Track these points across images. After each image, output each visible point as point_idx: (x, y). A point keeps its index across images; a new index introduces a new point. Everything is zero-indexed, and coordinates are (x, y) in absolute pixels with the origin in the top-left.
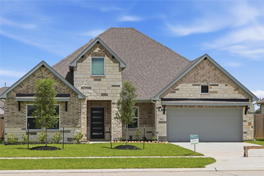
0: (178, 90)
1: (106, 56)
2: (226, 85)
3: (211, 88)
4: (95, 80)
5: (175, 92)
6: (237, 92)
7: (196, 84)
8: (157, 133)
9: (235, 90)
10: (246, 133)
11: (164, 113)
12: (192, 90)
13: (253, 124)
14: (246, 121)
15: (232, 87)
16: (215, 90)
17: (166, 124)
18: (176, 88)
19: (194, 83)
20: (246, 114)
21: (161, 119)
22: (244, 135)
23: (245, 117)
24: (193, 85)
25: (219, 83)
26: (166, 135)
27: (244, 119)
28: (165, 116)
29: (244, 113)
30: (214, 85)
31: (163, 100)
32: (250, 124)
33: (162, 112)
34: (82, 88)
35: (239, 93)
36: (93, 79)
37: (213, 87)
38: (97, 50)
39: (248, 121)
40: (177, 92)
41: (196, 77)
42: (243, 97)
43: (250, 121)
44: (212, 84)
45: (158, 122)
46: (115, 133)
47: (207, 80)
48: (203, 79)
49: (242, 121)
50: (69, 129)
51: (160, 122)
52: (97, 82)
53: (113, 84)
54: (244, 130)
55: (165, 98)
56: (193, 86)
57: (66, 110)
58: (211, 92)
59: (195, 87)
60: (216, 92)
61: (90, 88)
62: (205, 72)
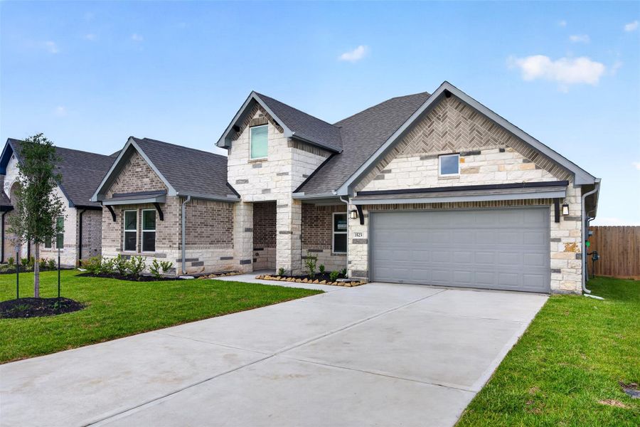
0: (389, 171)
1: (269, 122)
2: (502, 151)
3: (463, 161)
4: (254, 167)
5: (383, 178)
6: (532, 165)
7: (427, 154)
8: (350, 262)
9: (524, 161)
10: (558, 271)
11: (362, 223)
12: (419, 169)
13: (580, 247)
14: (558, 240)
15: (516, 154)
16: (472, 165)
17: (366, 246)
18: (386, 168)
19: (424, 154)
20: (557, 220)
21: (357, 234)
22: (554, 276)
23: (556, 230)
24: (422, 158)
25: (483, 148)
27: (553, 234)
28: (364, 228)
29: (553, 219)
30: (469, 154)
31: (360, 194)
32: (570, 248)
33: (359, 220)
34: (237, 182)
35: (537, 168)
36: (251, 165)
37: (468, 159)
38: (257, 114)
39: (564, 240)
40: (386, 175)
41: (428, 140)
42: (549, 178)
43: (572, 240)
44: (465, 150)
45: (351, 242)
46: (281, 259)
47: (454, 142)
48: (443, 142)
49: (548, 240)
51: (355, 241)
52: (256, 170)
53: (278, 170)
54: (554, 264)
55: (364, 190)
56: (422, 161)
58: (464, 171)
59: (427, 162)
60: (475, 170)
61: (246, 181)
62: (447, 124)
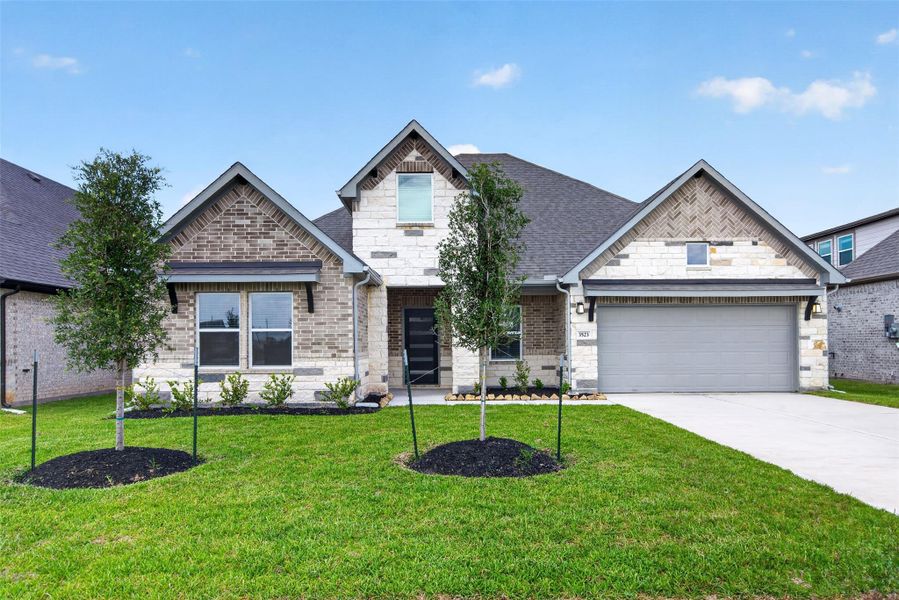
0: (626, 256)
1: (435, 170)
2: (755, 243)
3: (713, 251)
4: (408, 233)
5: (618, 263)
6: (783, 261)
7: (673, 240)
8: (574, 370)
9: (777, 257)
10: (808, 369)
11: (591, 319)
12: (664, 256)
13: (826, 345)
14: (807, 338)
15: (769, 248)
16: (725, 256)
17: (595, 348)
18: (621, 253)
19: (669, 240)
20: (807, 318)
21: (581, 334)
22: (803, 374)
23: (805, 327)
24: (667, 244)
25: (736, 239)
26: (594, 376)
27: (802, 332)
28: (593, 326)
29: (802, 315)
30: (721, 244)
31: (586, 283)
32: (818, 345)
33: (587, 315)
34: (375, 255)
35: (789, 264)
36: (401, 232)
37: (719, 249)
38: (412, 156)
39: (813, 338)
40: (623, 261)
41: (674, 224)
42: (799, 275)
43: (819, 338)
44: (716, 239)
45: (574, 343)
46: (460, 371)
47: (704, 229)
48: (691, 227)
49: (794, 337)
50: (320, 364)
51: (580, 343)
52: (413, 240)
54: (804, 361)
55: (592, 278)
56: (666, 248)
57: (311, 309)
58: (713, 262)
59: (673, 249)
60: (727, 262)
61: (393, 255)
62: (696, 208)
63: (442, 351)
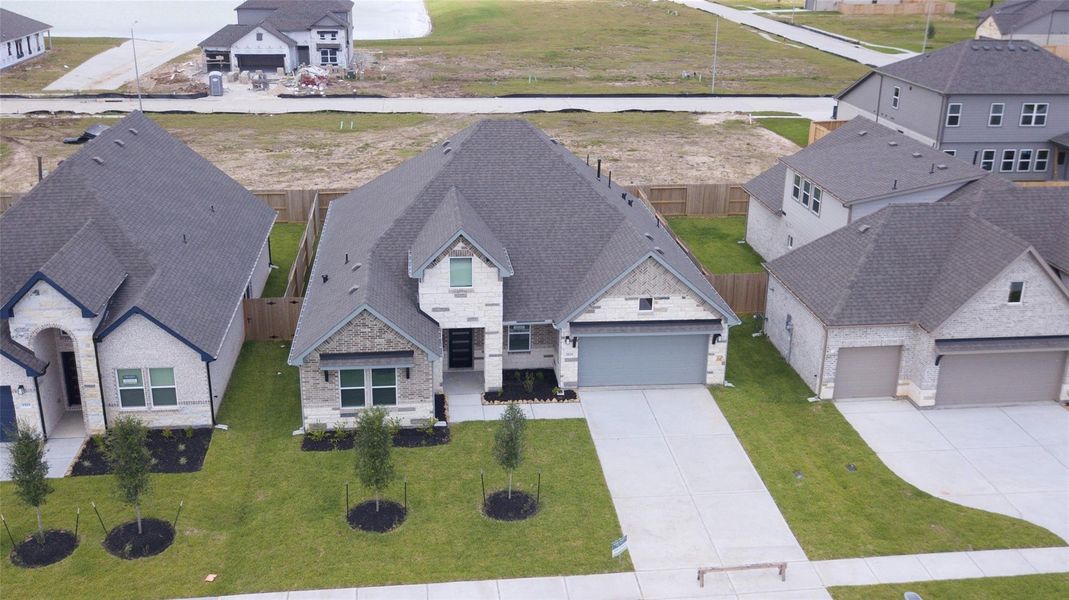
0: (599, 307)
1: (474, 255)
2: (684, 298)
3: (656, 303)
4: (456, 296)
5: (593, 312)
6: (702, 308)
7: (631, 297)
8: (562, 376)
9: (696, 306)
10: (712, 373)
11: (574, 346)
12: (624, 307)
13: (724, 358)
14: (713, 354)
15: (693, 301)
16: (663, 306)
17: (576, 363)
18: (596, 305)
19: (628, 297)
20: (714, 343)
21: (568, 354)
22: (708, 376)
23: (712, 348)
24: (626, 299)
25: (671, 295)
26: (575, 379)
27: (710, 350)
28: (576, 350)
29: (711, 342)
30: (662, 298)
31: (573, 325)
32: (719, 359)
33: (572, 344)
34: (434, 310)
35: (705, 310)
36: (452, 295)
37: (660, 301)
38: (460, 246)
39: (716, 355)
40: (597, 310)
41: (631, 286)
42: (711, 317)
43: (720, 354)
44: (659, 296)
45: (563, 360)
47: (651, 289)
48: (643, 288)
49: (706, 354)
50: (413, 405)
51: (567, 360)
52: (459, 300)
53: (487, 301)
54: (709, 369)
55: (576, 321)
56: (626, 301)
57: (408, 377)
58: (656, 310)
59: (630, 302)
60: (665, 310)
61: (447, 309)
62: (647, 276)
63: (475, 347)
